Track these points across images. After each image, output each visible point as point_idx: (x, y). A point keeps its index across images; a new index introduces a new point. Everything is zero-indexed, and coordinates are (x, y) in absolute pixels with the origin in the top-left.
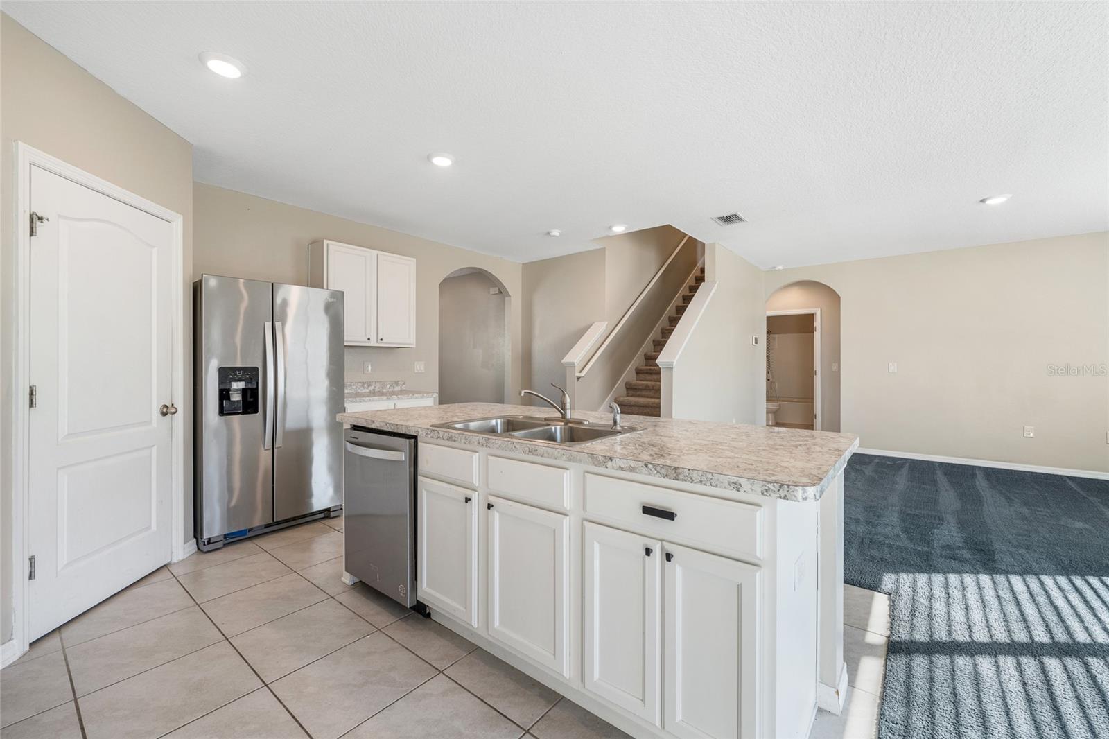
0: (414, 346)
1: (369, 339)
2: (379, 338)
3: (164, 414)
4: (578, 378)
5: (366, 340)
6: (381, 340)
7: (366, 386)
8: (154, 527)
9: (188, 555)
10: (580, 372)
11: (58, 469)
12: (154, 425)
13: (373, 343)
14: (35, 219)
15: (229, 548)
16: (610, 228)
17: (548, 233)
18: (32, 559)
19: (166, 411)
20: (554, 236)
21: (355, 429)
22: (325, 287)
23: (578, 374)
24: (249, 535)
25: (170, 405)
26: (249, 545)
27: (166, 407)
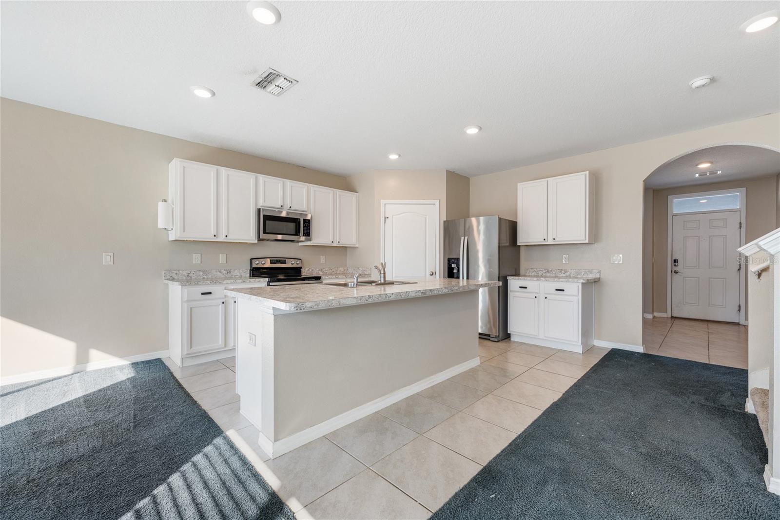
1: (544, 240)
3: (431, 275)
6: (554, 239)
7: (563, 272)
13: (548, 242)
14: (386, 218)
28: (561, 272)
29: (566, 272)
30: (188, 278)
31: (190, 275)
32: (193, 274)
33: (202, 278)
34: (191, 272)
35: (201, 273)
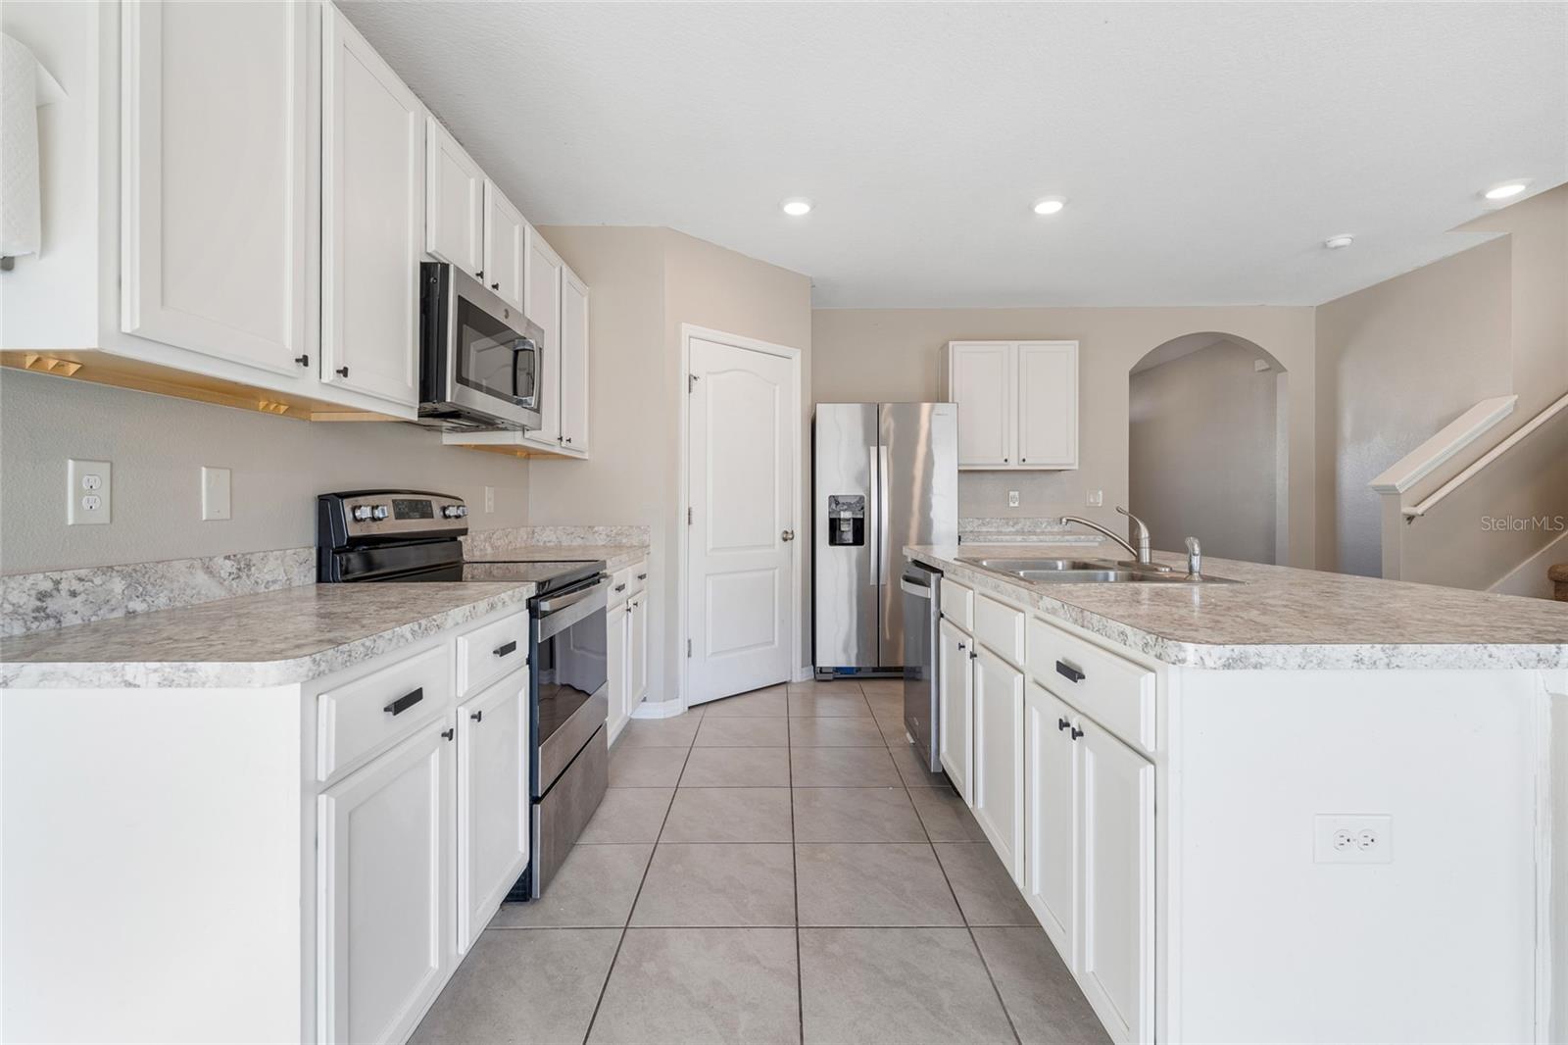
0: (1076, 467)
1: (1006, 460)
2: (1021, 459)
3: (785, 540)
4: (1410, 518)
5: (1003, 462)
6: (1024, 460)
7: (1011, 523)
8: (777, 643)
9: (804, 680)
10: (1416, 506)
11: (707, 575)
12: (777, 547)
13: (1013, 465)
14: (692, 378)
15: (836, 684)
16: (1480, 195)
17: (1325, 246)
18: (689, 641)
19: (787, 537)
20: (1336, 248)
21: (917, 565)
22: (950, 400)
23: (1408, 510)
24: (859, 675)
25: (790, 531)
26: (855, 684)
27: (787, 533)
28: (1007, 523)
29: (1015, 524)
30: (44, 625)
31: (52, 605)
32: (74, 594)
33: (120, 614)
34: (57, 583)
35: (118, 585)
